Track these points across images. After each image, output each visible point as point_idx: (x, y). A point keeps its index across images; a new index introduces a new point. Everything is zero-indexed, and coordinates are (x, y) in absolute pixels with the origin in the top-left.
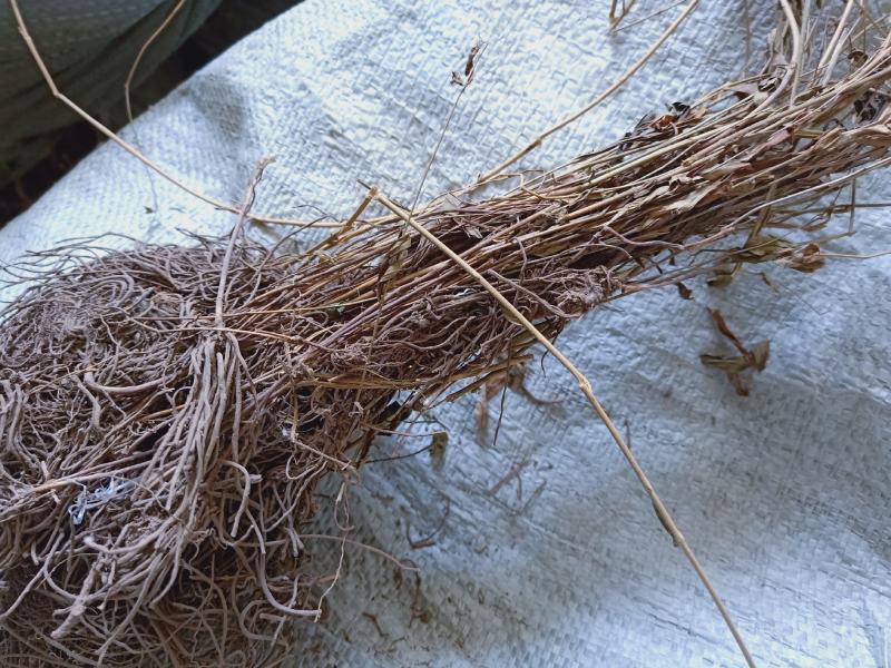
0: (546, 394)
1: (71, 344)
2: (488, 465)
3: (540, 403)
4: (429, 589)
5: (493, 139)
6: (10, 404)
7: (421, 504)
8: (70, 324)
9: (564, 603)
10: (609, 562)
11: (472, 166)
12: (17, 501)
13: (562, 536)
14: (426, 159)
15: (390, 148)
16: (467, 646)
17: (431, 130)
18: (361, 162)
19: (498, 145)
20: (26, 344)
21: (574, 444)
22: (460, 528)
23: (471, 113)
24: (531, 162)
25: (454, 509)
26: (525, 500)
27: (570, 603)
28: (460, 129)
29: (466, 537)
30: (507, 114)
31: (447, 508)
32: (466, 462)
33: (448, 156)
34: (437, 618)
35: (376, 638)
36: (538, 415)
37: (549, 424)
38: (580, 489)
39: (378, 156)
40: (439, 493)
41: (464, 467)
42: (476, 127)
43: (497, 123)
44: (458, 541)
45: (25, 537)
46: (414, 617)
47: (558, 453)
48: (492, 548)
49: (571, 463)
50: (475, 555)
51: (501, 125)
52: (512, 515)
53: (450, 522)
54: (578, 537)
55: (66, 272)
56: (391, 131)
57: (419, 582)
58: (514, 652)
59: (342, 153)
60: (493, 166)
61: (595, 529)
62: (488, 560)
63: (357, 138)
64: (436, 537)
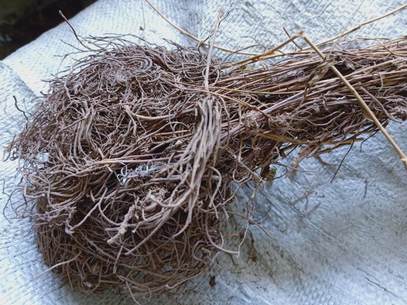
0: (328, 160)
1: (118, 88)
2: (293, 190)
3: (324, 164)
4: (258, 246)
5: (333, 21)
6: (87, 114)
7: (256, 203)
8: (120, 77)
9: (322, 264)
10: (347, 248)
11: (319, 34)
12: (88, 167)
13: (325, 232)
14: (293, 26)
15: (275, 17)
16: (274, 276)
17: (299, 11)
18: (259, 22)
19: (335, 25)
20: (94, 84)
21: (338, 187)
22: (274, 218)
23: (324, 6)
24: (351, 38)
25: (273, 208)
26: (308, 210)
27: (326, 265)
28: (317, 13)
29: (277, 223)
30: (343, 10)
31: (270, 207)
32: (283, 186)
33: (306, 26)
34: (260, 260)
35: (231, 265)
36: (322, 169)
37: (327, 175)
38: (337, 210)
39: (268, 20)
40: (267, 199)
41: (281, 189)
42: (326, 13)
43: (337, 14)
44: (273, 224)
45: (88, 186)
46: (249, 258)
47: (328, 190)
48: (289, 231)
49: (334, 196)
50: (280, 233)
51: (339, 15)
52: (301, 217)
53: (270, 215)
54: (332, 234)
55: (109, 51)
56: (277, 9)
57: (253, 241)
58: (296, 283)
59: (250, 15)
60: (331, 36)
61: (341, 231)
62: (286, 237)
63: (260, 9)
64: (261, 221)
